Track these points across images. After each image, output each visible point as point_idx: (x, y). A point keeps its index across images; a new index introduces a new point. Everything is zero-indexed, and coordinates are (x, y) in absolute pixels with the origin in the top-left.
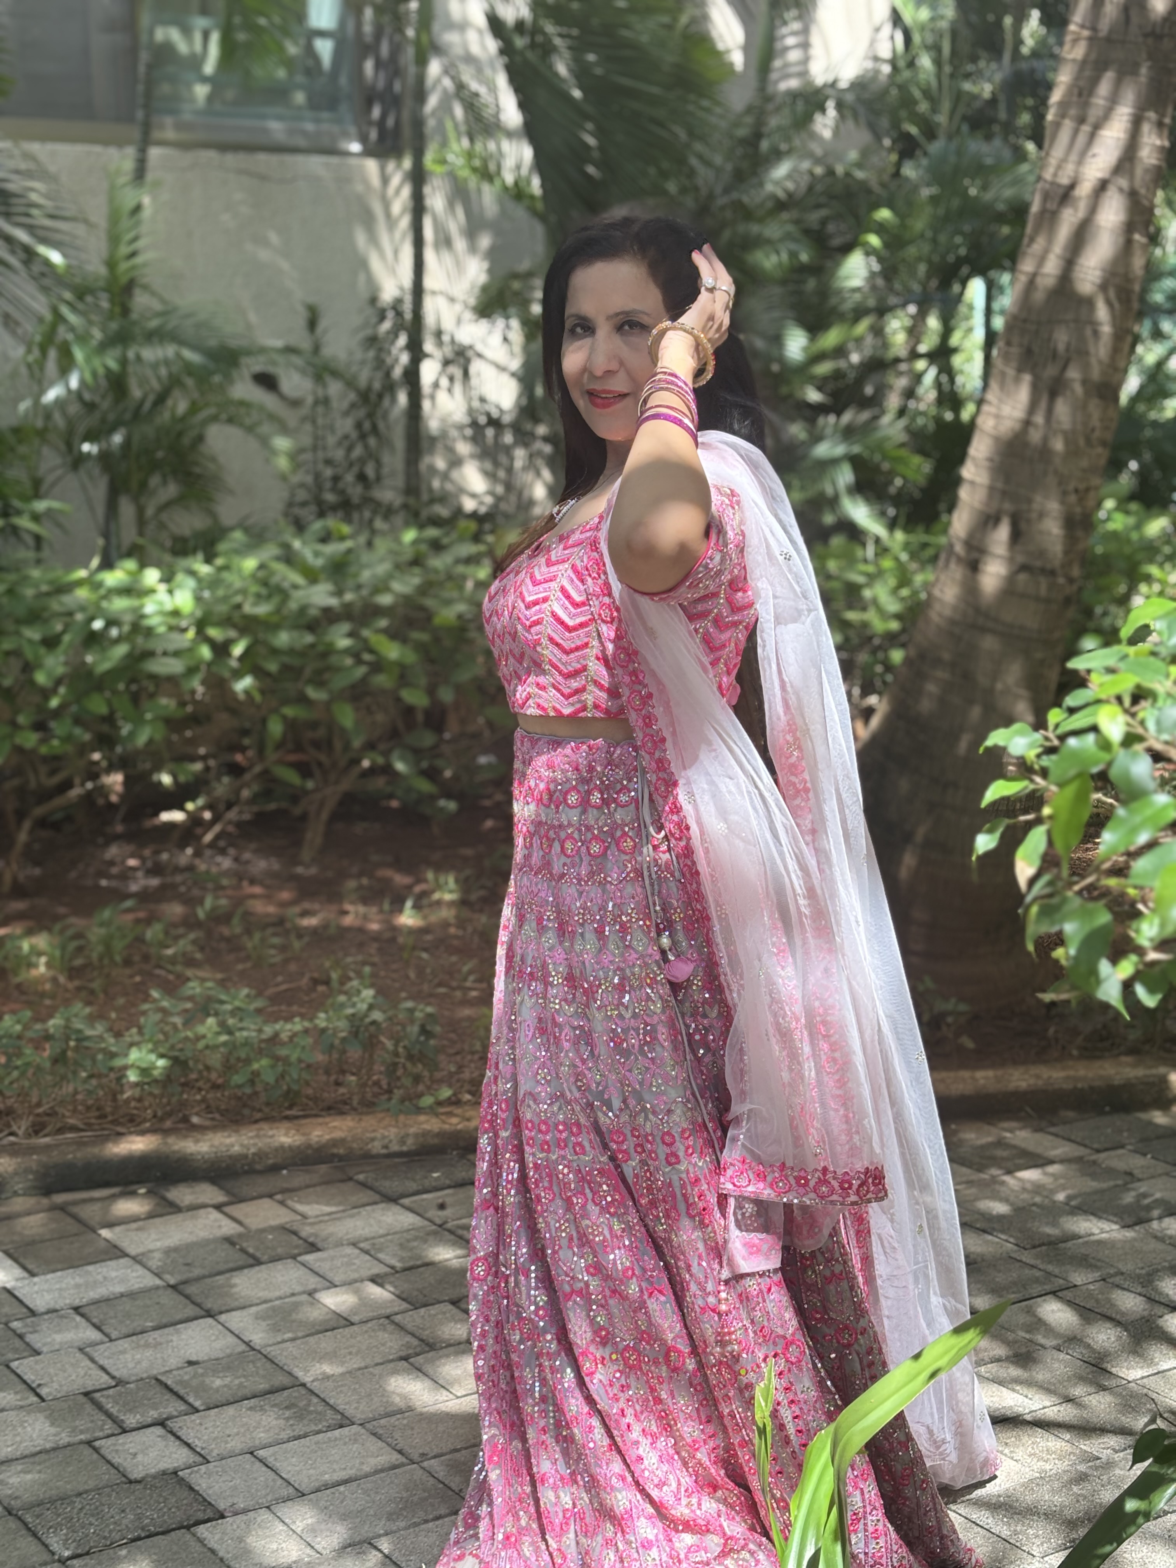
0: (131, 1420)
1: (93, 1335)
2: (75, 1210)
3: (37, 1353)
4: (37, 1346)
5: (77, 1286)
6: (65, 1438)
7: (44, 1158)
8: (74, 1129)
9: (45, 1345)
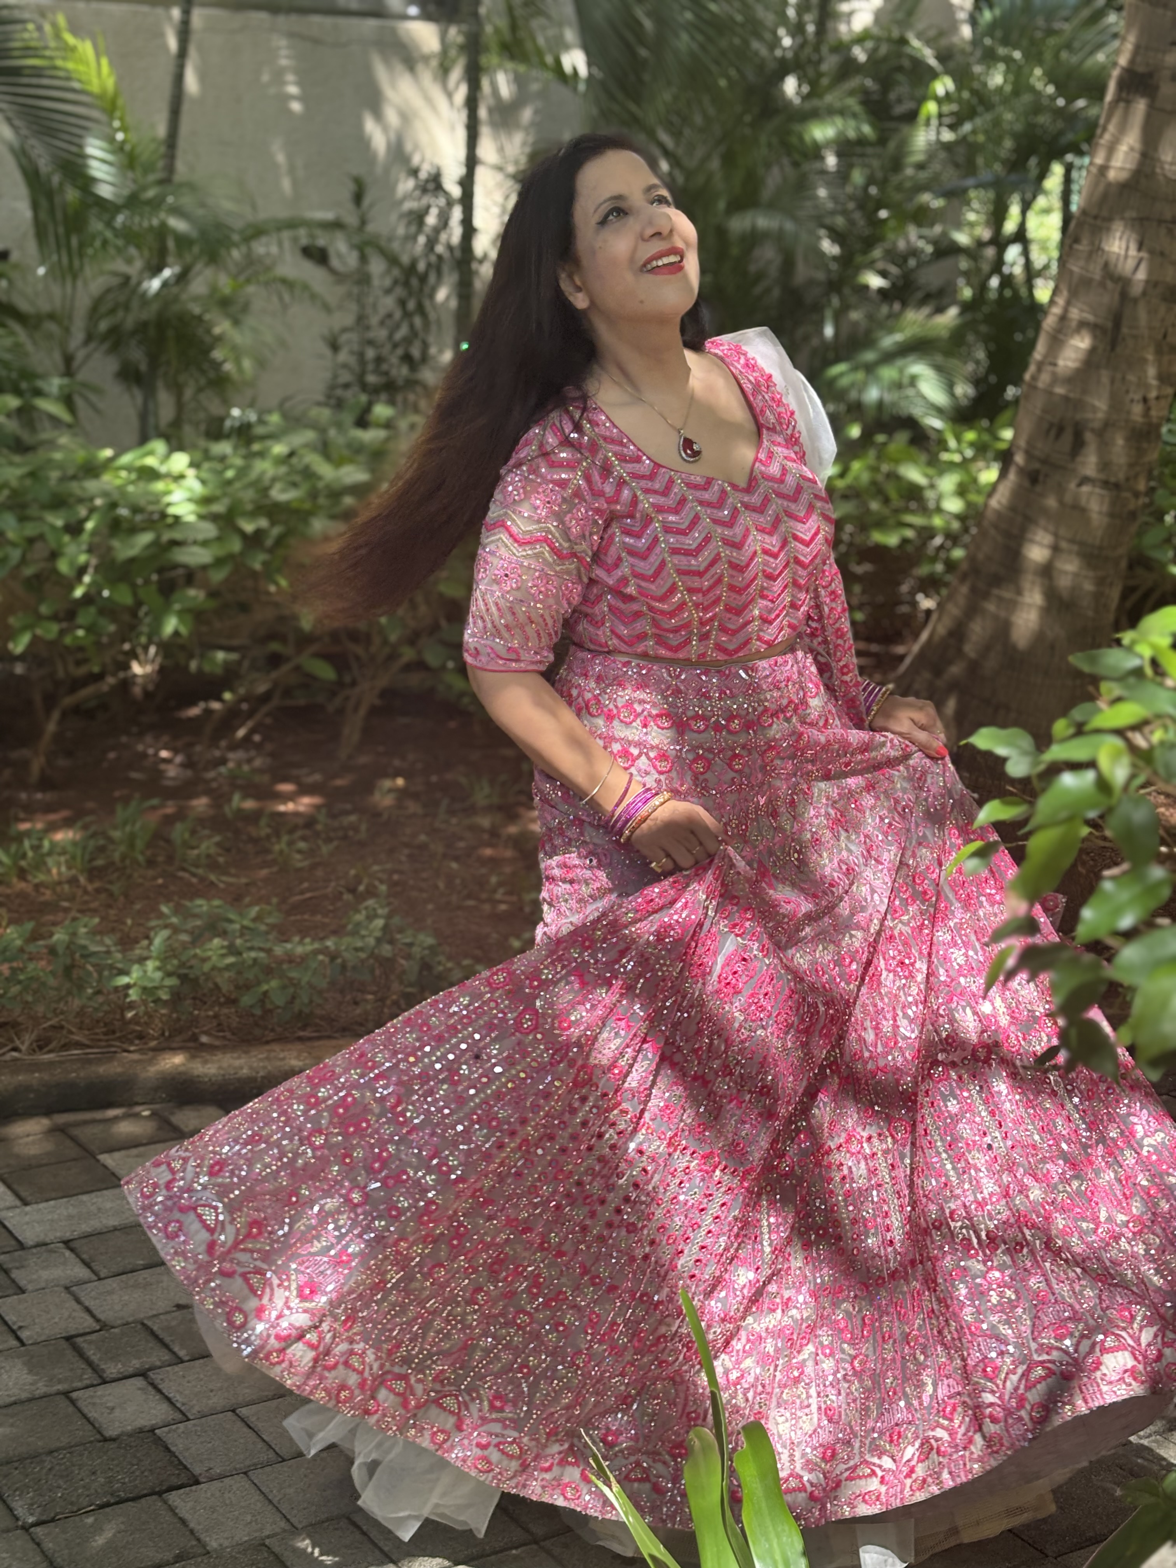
0: (112, 1369)
1: (82, 1272)
2: (76, 1132)
3: (22, 1291)
4: (22, 1283)
5: (70, 1217)
6: (42, 1388)
7: (46, 1077)
8: (78, 1045)
9: (30, 1282)
